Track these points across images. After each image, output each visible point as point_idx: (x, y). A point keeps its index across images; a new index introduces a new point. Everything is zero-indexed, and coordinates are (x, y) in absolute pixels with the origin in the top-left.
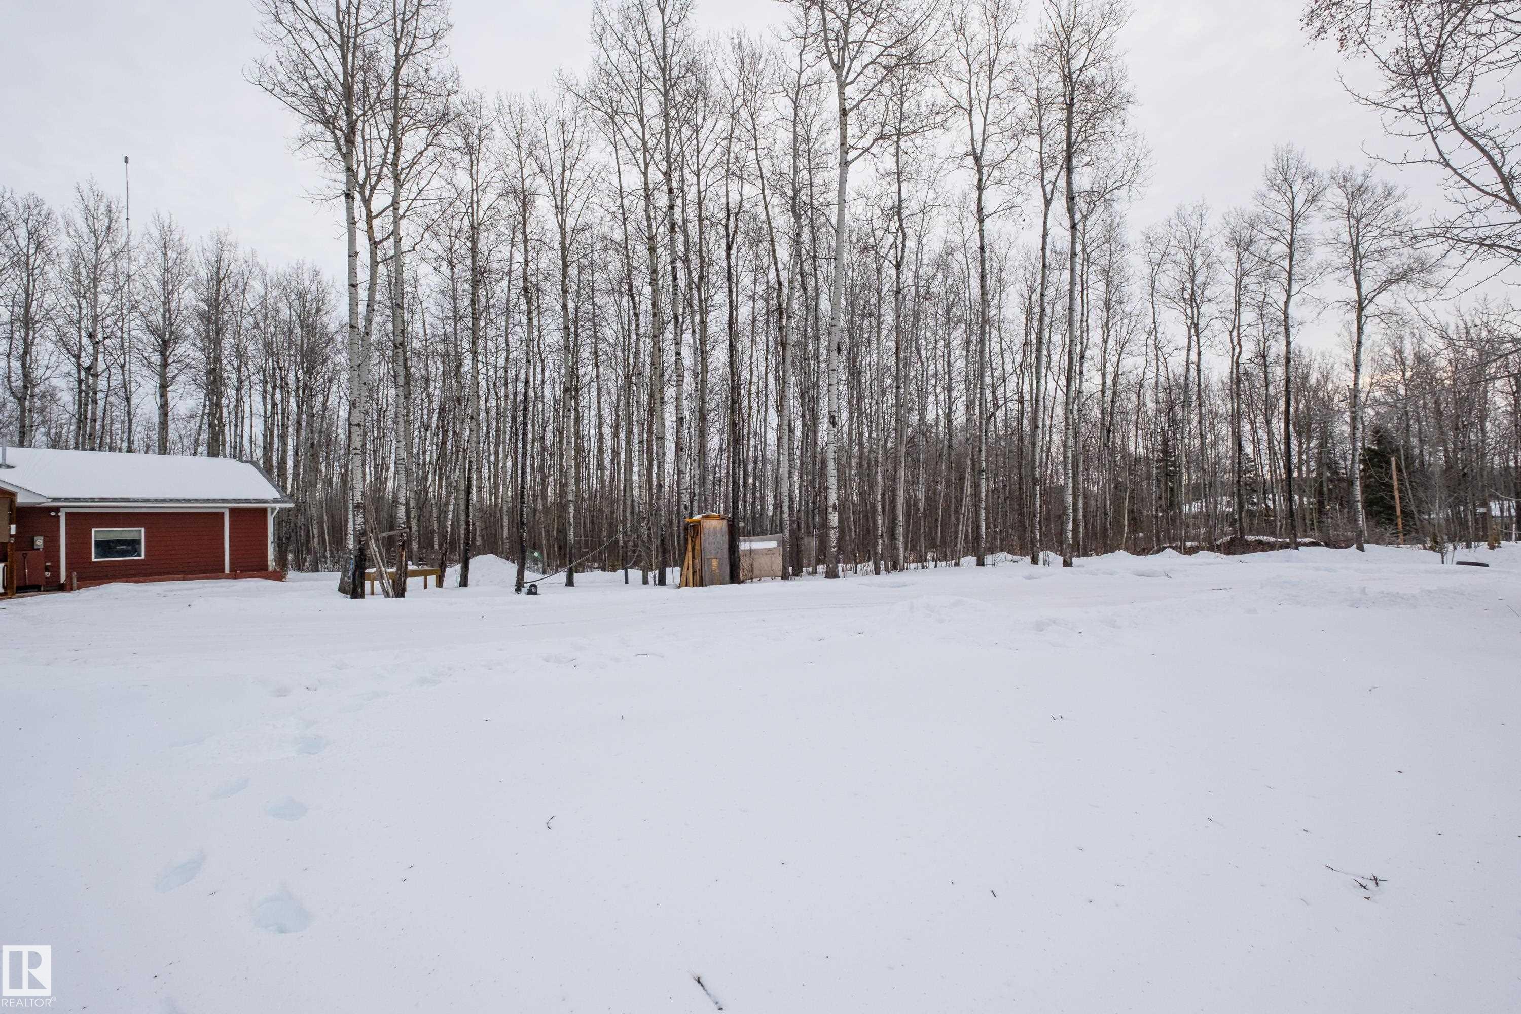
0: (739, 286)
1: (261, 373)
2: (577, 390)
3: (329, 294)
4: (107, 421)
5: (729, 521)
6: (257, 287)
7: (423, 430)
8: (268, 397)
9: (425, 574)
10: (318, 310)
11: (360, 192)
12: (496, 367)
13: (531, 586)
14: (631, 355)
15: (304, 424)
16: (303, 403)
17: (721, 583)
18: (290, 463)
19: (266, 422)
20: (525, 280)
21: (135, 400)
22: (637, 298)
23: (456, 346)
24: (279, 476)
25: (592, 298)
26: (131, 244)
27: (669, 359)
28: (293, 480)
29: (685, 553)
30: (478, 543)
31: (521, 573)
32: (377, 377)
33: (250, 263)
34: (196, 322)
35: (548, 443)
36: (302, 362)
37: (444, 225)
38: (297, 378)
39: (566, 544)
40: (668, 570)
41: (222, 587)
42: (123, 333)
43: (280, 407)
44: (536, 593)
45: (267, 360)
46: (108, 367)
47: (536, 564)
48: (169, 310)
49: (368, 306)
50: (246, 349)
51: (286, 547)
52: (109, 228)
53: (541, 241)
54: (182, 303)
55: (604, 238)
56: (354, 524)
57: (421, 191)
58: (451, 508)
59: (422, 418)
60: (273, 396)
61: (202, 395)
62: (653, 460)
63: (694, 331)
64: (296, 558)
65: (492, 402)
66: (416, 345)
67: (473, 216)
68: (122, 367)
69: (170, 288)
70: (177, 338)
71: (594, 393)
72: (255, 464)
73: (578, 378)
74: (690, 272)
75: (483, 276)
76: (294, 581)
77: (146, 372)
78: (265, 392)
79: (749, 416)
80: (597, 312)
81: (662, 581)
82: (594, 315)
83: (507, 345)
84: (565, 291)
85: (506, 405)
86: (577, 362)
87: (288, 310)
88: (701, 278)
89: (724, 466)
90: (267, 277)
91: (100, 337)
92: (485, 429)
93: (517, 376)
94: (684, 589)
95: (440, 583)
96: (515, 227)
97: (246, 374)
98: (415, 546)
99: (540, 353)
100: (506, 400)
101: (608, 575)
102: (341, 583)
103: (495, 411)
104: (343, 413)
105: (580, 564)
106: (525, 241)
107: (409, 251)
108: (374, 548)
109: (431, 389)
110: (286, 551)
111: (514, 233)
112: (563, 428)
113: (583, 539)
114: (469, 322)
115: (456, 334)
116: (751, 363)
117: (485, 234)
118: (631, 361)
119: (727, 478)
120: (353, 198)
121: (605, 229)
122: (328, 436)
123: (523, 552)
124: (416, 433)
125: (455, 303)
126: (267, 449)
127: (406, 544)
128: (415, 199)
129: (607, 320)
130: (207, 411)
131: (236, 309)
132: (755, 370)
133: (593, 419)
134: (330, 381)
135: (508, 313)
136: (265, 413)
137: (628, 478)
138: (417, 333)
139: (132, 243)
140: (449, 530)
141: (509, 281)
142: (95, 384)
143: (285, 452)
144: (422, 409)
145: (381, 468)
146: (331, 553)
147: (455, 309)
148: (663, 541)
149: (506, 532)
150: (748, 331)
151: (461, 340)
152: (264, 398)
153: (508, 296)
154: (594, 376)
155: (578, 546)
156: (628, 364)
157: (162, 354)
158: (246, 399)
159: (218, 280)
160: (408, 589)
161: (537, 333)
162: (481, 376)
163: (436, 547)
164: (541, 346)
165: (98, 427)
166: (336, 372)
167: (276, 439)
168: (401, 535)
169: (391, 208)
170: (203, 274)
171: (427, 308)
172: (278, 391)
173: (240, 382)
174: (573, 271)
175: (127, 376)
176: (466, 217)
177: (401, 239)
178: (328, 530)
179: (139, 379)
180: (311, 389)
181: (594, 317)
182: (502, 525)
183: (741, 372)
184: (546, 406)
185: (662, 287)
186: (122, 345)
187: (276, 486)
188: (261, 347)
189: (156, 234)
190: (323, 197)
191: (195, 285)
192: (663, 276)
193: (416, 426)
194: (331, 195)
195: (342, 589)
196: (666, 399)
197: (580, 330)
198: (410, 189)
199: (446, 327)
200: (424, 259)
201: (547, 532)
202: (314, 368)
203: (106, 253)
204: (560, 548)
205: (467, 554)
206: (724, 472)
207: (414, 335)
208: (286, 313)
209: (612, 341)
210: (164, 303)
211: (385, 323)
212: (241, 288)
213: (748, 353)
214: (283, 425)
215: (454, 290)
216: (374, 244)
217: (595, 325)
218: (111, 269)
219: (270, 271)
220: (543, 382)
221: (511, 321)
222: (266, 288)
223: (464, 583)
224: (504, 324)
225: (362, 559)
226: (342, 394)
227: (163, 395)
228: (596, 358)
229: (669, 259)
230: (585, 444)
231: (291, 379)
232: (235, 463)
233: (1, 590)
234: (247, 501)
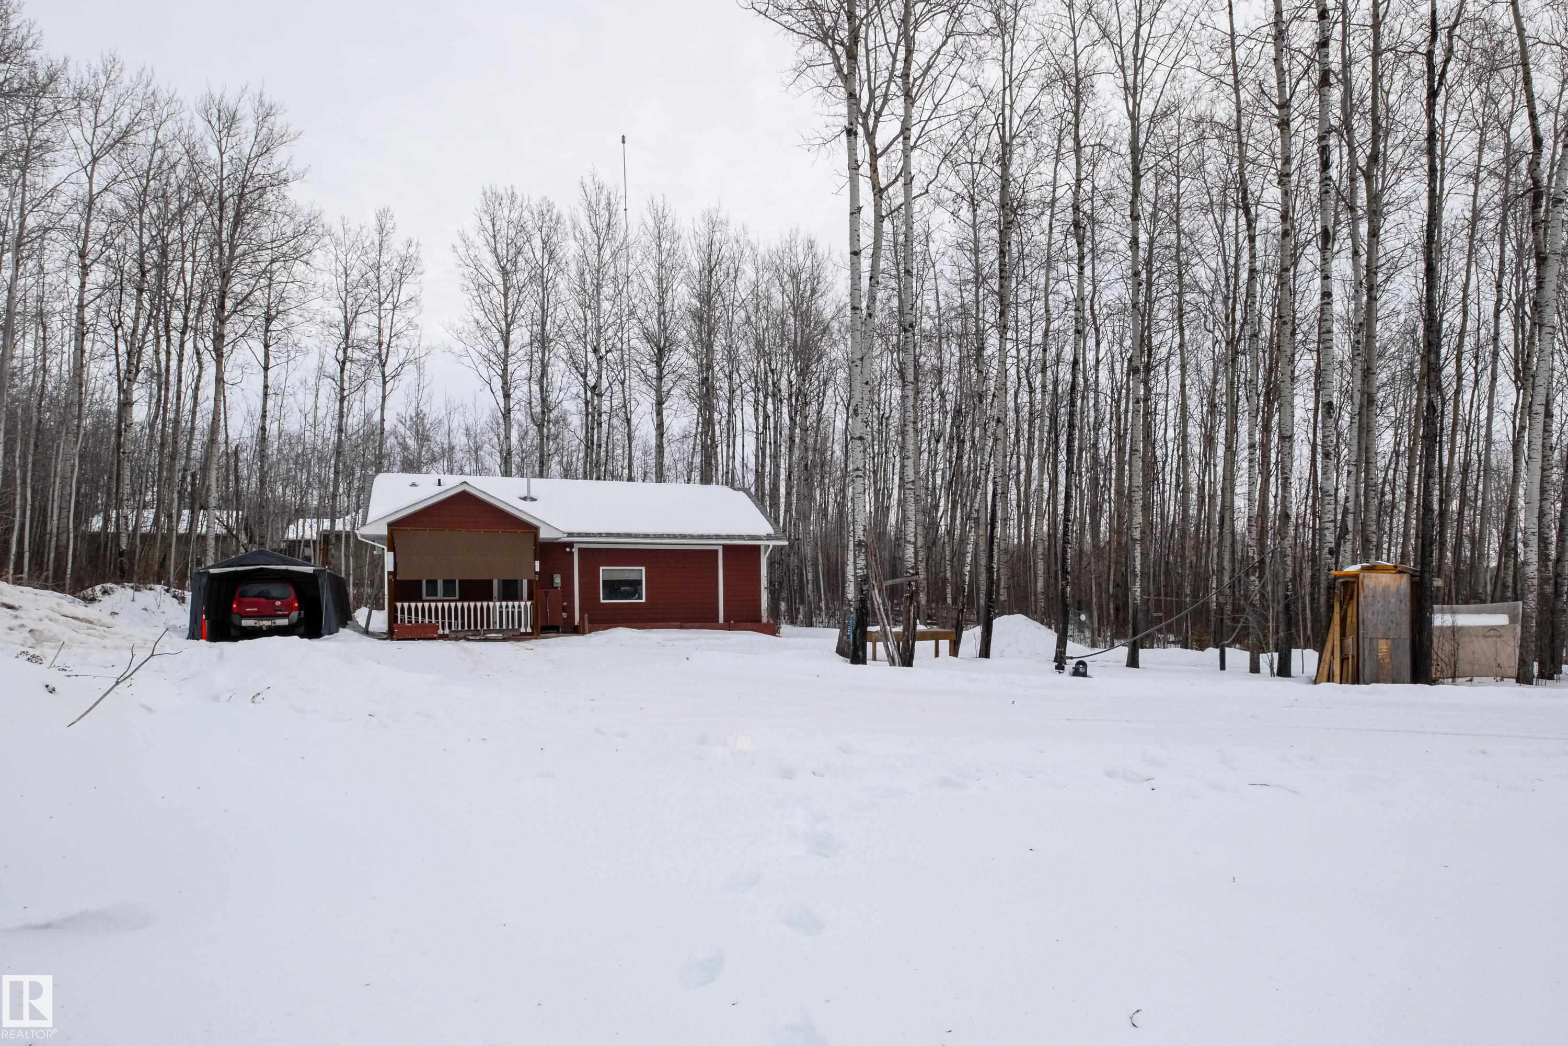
0: (1447, 160)
1: (752, 379)
2: (1148, 368)
3: (826, 269)
4: (610, 447)
5: (1412, 576)
6: (749, 273)
7: (933, 441)
8: (760, 408)
9: (936, 637)
10: (813, 291)
11: (862, 125)
12: (1030, 345)
13: (1079, 663)
14: (1238, 307)
15: (797, 440)
16: (796, 414)
17: (1394, 682)
18: (783, 490)
19: (757, 439)
20: (1076, 208)
21: (634, 421)
22: (1253, 210)
23: (977, 320)
24: (771, 506)
25: (1177, 223)
26: (629, 239)
27: (1309, 303)
28: (786, 511)
29: (1328, 627)
30: (1002, 598)
31: (1062, 644)
32: (878, 373)
33: (742, 242)
34: (689, 323)
35: (1102, 454)
36: (796, 361)
37: (965, 148)
38: (790, 382)
39: (1126, 604)
40: (1296, 653)
41: (717, 639)
42: (622, 344)
43: (772, 420)
44: (1084, 675)
45: (758, 362)
46: (610, 384)
47: (1081, 631)
48: (664, 313)
49: (871, 278)
50: (737, 349)
51: (779, 595)
52: (609, 224)
53: (1100, 145)
54: (676, 302)
55: (1199, 121)
56: (855, 568)
57: (936, 106)
58: (970, 548)
59: (932, 425)
60: (765, 407)
61: (695, 411)
62: (1269, 475)
63: (1356, 253)
64: (789, 607)
65: (1024, 397)
66: (927, 324)
67: (1004, 127)
68: (623, 383)
69: (664, 285)
70: (672, 343)
71: (1175, 372)
72: (747, 491)
73: (1150, 350)
74: (1352, 151)
75: (1016, 214)
76: (788, 636)
77: (644, 388)
78: (757, 402)
79: (1457, 392)
80: (1185, 242)
81: (1284, 670)
82: (1179, 249)
83: (1047, 311)
84: (1135, 218)
85: (1043, 400)
86: (1149, 327)
87: (780, 295)
88: (1373, 159)
89: (1400, 482)
90: (759, 258)
91: (603, 351)
92: (1012, 436)
93: (1058, 355)
94: (1325, 686)
95: (954, 651)
96: (1061, 131)
97: (738, 381)
98: (923, 598)
99: (1094, 318)
100: (1044, 392)
101: (1192, 655)
102: (839, 642)
103: (1026, 409)
104: (840, 424)
105: (1148, 636)
106: (1078, 150)
107: (921, 195)
108: (877, 599)
109: (945, 383)
110: (779, 599)
111: (1060, 141)
112: (1126, 430)
113: (1152, 597)
114: (995, 284)
115: (977, 302)
116: (1465, 297)
117: (1020, 150)
118: (1238, 315)
119: (1408, 501)
120: (856, 134)
121: (1202, 107)
122: (823, 453)
123: (1066, 615)
124: (924, 446)
125: (977, 260)
126: (759, 475)
127: (913, 596)
128: (929, 119)
129: (1200, 255)
130: (700, 429)
131: (727, 303)
132: (1473, 309)
133: (1171, 414)
134: (825, 384)
135: (1049, 264)
136: (757, 428)
137: (1228, 504)
138: (927, 308)
139: (631, 238)
140: (967, 579)
141: (1052, 216)
142: (600, 405)
143: (777, 475)
144: (932, 413)
145: (881, 497)
146: (826, 604)
147: (978, 269)
148: (1287, 607)
149: (1040, 584)
150: (1461, 241)
151: (984, 312)
152: (756, 410)
153: (1050, 238)
154: (1175, 345)
155: (1144, 608)
156: (1234, 321)
157: (658, 365)
158: (738, 412)
159: (709, 269)
160: (915, 656)
161: (1091, 288)
162: (1009, 360)
163: (949, 601)
164: (1096, 307)
165: (603, 454)
166: (832, 371)
167: (768, 460)
168: (909, 584)
169: (901, 139)
170: (696, 265)
171: (941, 271)
172: (770, 400)
173: (732, 391)
174: (1147, 185)
175: (627, 394)
176: (995, 131)
177: (912, 179)
178: (823, 574)
179: (637, 396)
180: (806, 396)
181: (1178, 252)
182: (1035, 573)
183: (1442, 315)
184: (1102, 397)
185: (1298, 186)
186: (622, 359)
187: (768, 518)
188: (752, 347)
189: (651, 223)
190: (820, 141)
191: (687, 280)
192: (1299, 168)
193: (925, 437)
194: (829, 137)
195: (841, 651)
196: (1297, 373)
197: (1156, 275)
198: (924, 104)
199: (965, 295)
200: (938, 203)
201: (1099, 585)
202: (808, 367)
203: (607, 254)
204: (1117, 609)
205: (989, 612)
206: (1400, 492)
207: (925, 311)
208: (778, 301)
209: (1207, 287)
210: (659, 304)
211: (889, 300)
212: (732, 276)
213: (1460, 280)
214: (775, 442)
215: (976, 241)
216: (879, 192)
217: (1180, 263)
218: (612, 272)
219: (762, 250)
220: (1098, 361)
221: (1053, 274)
222: (757, 271)
223: (985, 652)
224: (1043, 280)
225: (864, 615)
226: (838, 399)
227: (659, 413)
228: (1181, 317)
229: (1313, 134)
230: (1159, 453)
231: (784, 384)
232: (727, 490)
233: (529, 630)
234: (741, 537)
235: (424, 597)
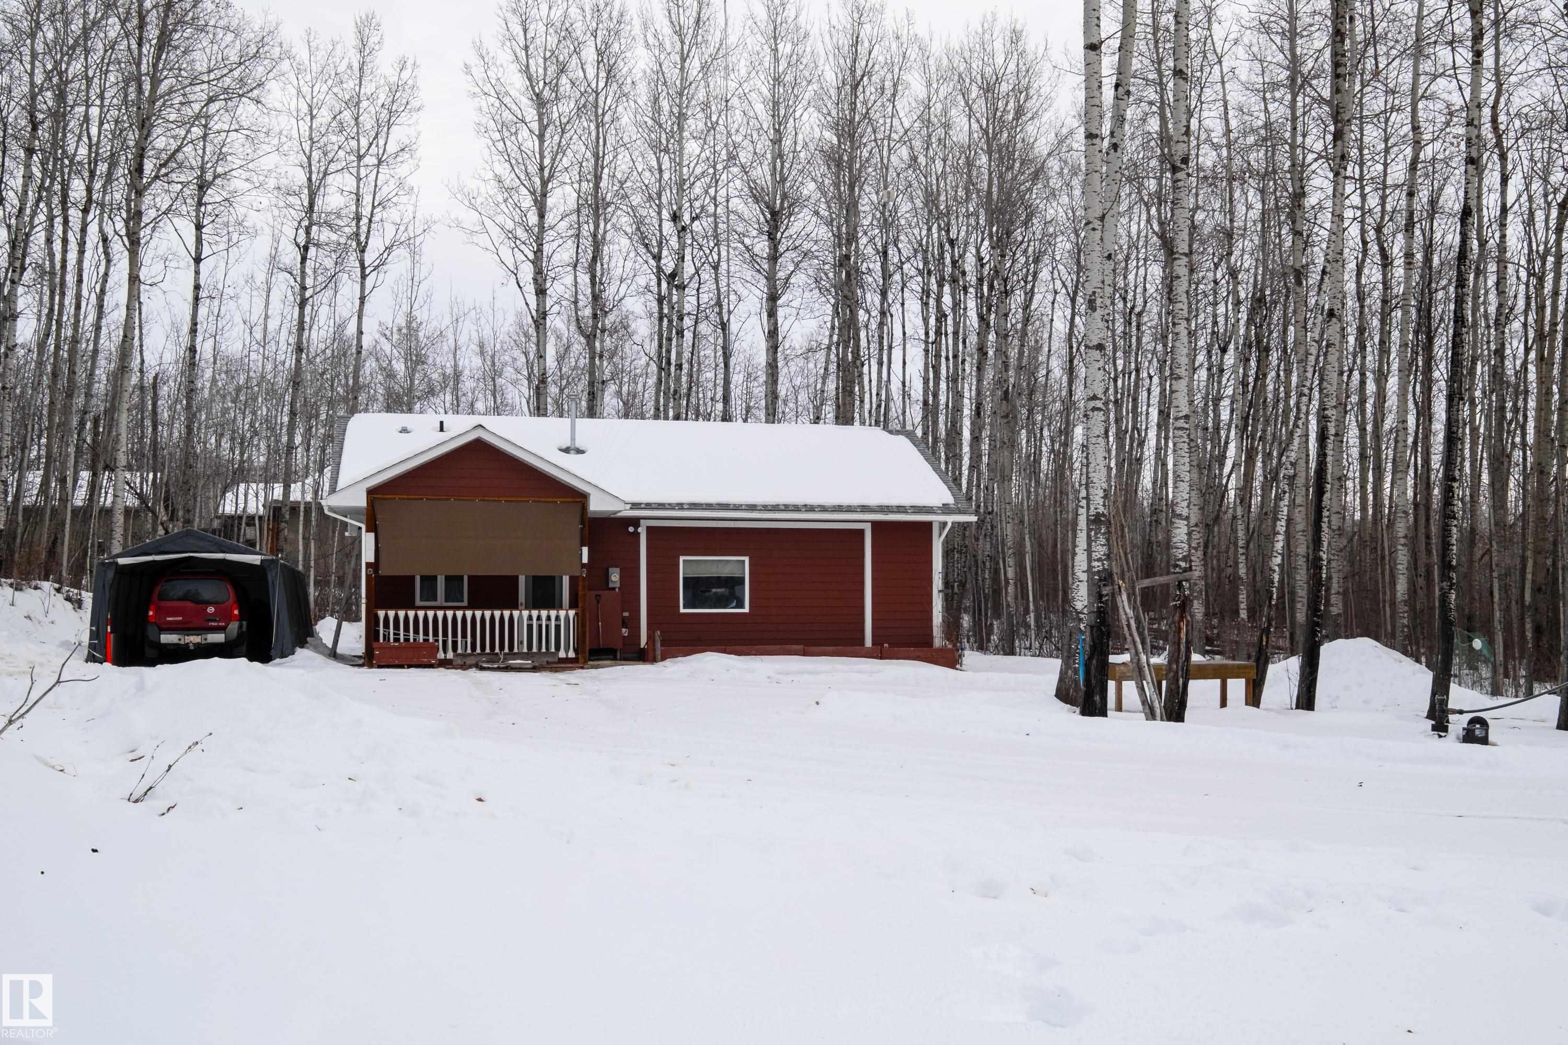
1: (919, 256)
3: (1040, 75)
4: (696, 368)
7: (1216, 350)
8: (932, 302)
9: (1223, 674)
10: (1019, 112)
12: (1385, 187)
13: (1472, 721)
15: (991, 353)
16: (989, 310)
18: (967, 434)
19: (926, 351)
21: (734, 327)
23: (1293, 147)
24: (948, 458)
26: (728, 41)
28: (971, 466)
30: (1335, 610)
31: (1440, 688)
32: (1124, 241)
33: (905, 39)
34: (820, 169)
35: (1511, 366)
36: (989, 224)
38: (980, 259)
39: (1555, 623)
41: (860, 672)
42: (716, 206)
43: (950, 321)
44: (1484, 741)
45: (929, 229)
46: (697, 272)
47: (1474, 667)
48: (781, 156)
49: (1117, 86)
50: (896, 209)
51: (960, 602)
52: (698, 20)
56: (1089, 559)
58: (1281, 526)
59: (1215, 323)
60: (938, 300)
61: (829, 309)
64: (977, 623)
65: (1373, 274)
66: (1208, 157)
68: (716, 267)
69: (782, 112)
70: (793, 203)
72: (910, 435)
76: (976, 670)
77: (749, 274)
78: (926, 292)
83: (1416, 128)
85: (1407, 278)
87: (965, 120)
90: (932, 61)
91: (686, 218)
92: (1353, 339)
93: (1434, 202)
95: (1254, 697)
97: (896, 260)
98: (1198, 609)
99: (1498, 137)
100: (1408, 265)
102: (1061, 680)
103: (1377, 294)
108: (1126, 608)
109: (1237, 253)
110: (959, 610)
114: (1324, 87)
115: (1294, 119)
122: (1033, 374)
123: (1447, 639)
124: (1201, 357)
125: (1293, 49)
126: (930, 410)
127: (1184, 606)
130: (835, 338)
131: (880, 135)
134: (1037, 260)
135: (1419, 49)
136: (927, 334)
138: (1209, 131)
140: (1276, 577)
142: (681, 302)
143: (958, 410)
144: (1215, 304)
146: (1038, 618)
147: (1294, 63)
149: (1402, 586)
151: (1305, 135)
152: (925, 304)
157: (772, 237)
158: (896, 309)
159: (853, 83)
160: (1189, 704)
161: (1492, 86)
163: (1243, 614)
164: (1502, 118)
165: (684, 378)
166: (1048, 239)
167: (943, 385)
168: (1180, 586)
171: (1233, 70)
172: (947, 289)
173: (887, 276)
175: (723, 283)
178: (1032, 570)
179: (739, 287)
180: (1005, 280)
182: (1392, 569)
184: (1511, 269)
186: (715, 229)
187: (942, 475)
188: (919, 205)
189: (762, 15)
191: (817, 102)
193: (1202, 342)
195: (1063, 694)
201: (1506, 590)
202: (1009, 234)
204: (1538, 630)
205: (1313, 633)
207: (1203, 136)
210: (774, 142)
211: (1144, 120)
212: (889, 92)
214: (955, 356)
215: (1293, 17)
220: (1504, 210)
221: (1427, 66)
222: (929, 83)
223: (1308, 698)
225: (1103, 633)
226: (1059, 285)
227: (772, 314)
231: (970, 261)
232: (879, 434)
233: (572, 654)
234: (901, 509)
235: (418, 602)
